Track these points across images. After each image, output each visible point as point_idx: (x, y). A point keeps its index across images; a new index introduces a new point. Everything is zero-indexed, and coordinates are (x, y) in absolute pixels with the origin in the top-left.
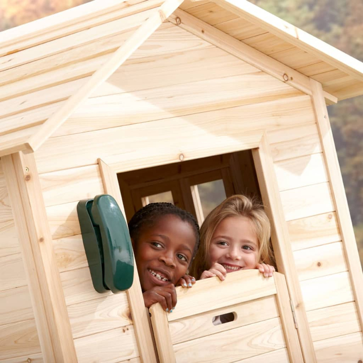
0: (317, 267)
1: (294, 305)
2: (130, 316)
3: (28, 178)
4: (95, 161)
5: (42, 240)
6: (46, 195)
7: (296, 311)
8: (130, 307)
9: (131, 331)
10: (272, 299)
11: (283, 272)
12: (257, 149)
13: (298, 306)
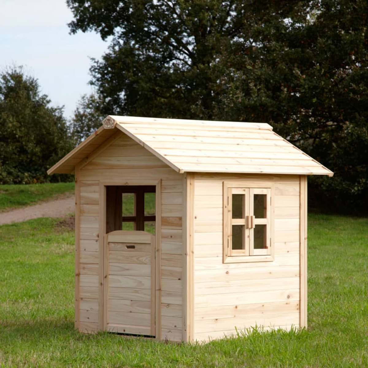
1: (156, 249)
2: (99, 237)
5: (76, 204)
7: (156, 253)
8: (99, 233)
9: (98, 242)
11: (155, 236)
12: (156, 186)
13: (157, 251)
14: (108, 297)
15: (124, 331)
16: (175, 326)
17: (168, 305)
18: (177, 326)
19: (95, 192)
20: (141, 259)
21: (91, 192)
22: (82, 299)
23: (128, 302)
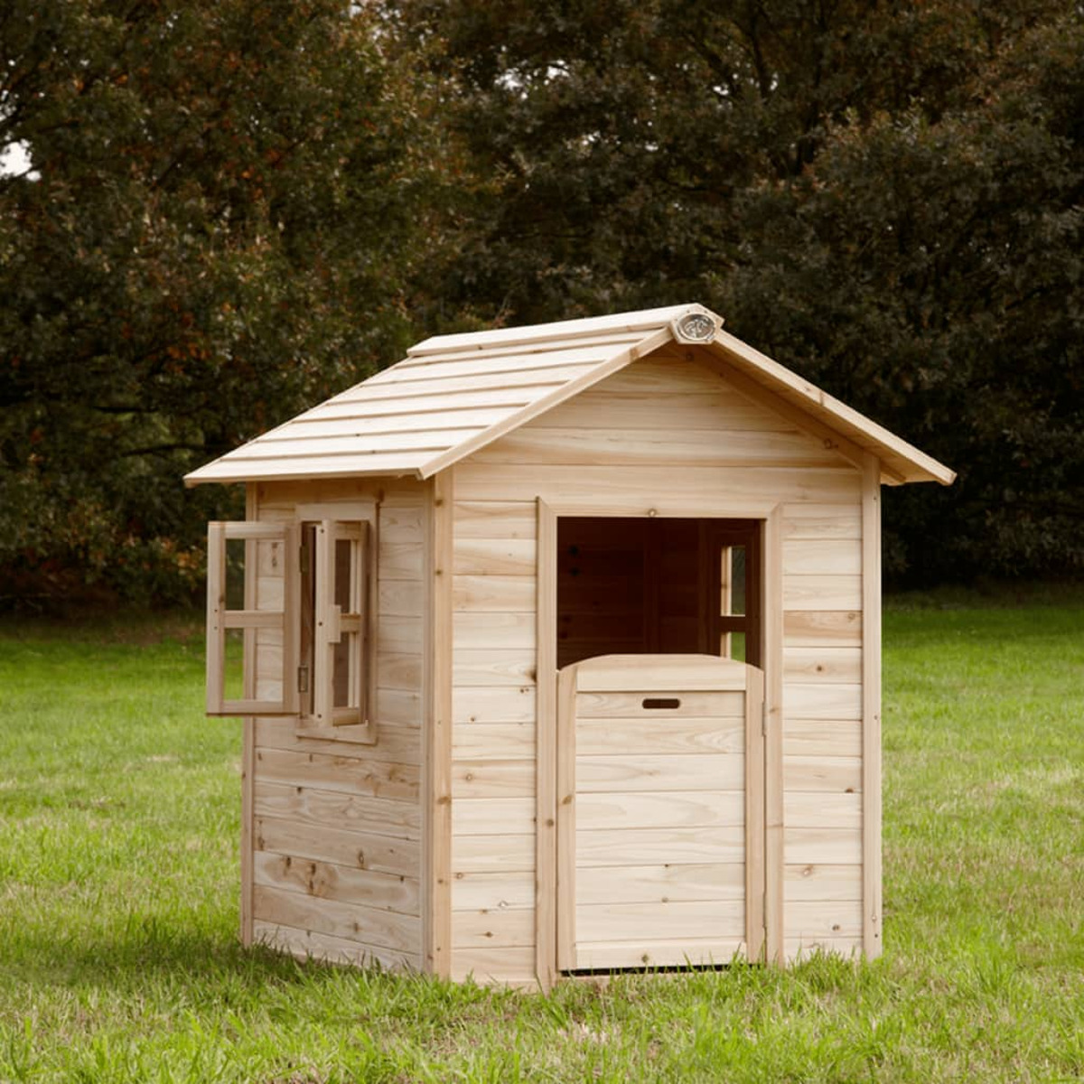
0: (815, 671)
1: (768, 708)
2: (534, 676)
3: (439, 503)
4: (533, 498)
5: (439, 573)
6: (457, 526)
7: (769, 718)
8: (536, 666)
9: (532, 693)
10: (738, 699)
11: (764, 669)
12: (764, 520)
13: (773, 711)
14: (578, 863)
15: (645, 959)
16: (836, 928)
17: (810, 868)
18: (842, 927)
19: (515, 536)
20: (703, 738)
21: (500, 537)
22: (459, 875)
23: (654, 872)
